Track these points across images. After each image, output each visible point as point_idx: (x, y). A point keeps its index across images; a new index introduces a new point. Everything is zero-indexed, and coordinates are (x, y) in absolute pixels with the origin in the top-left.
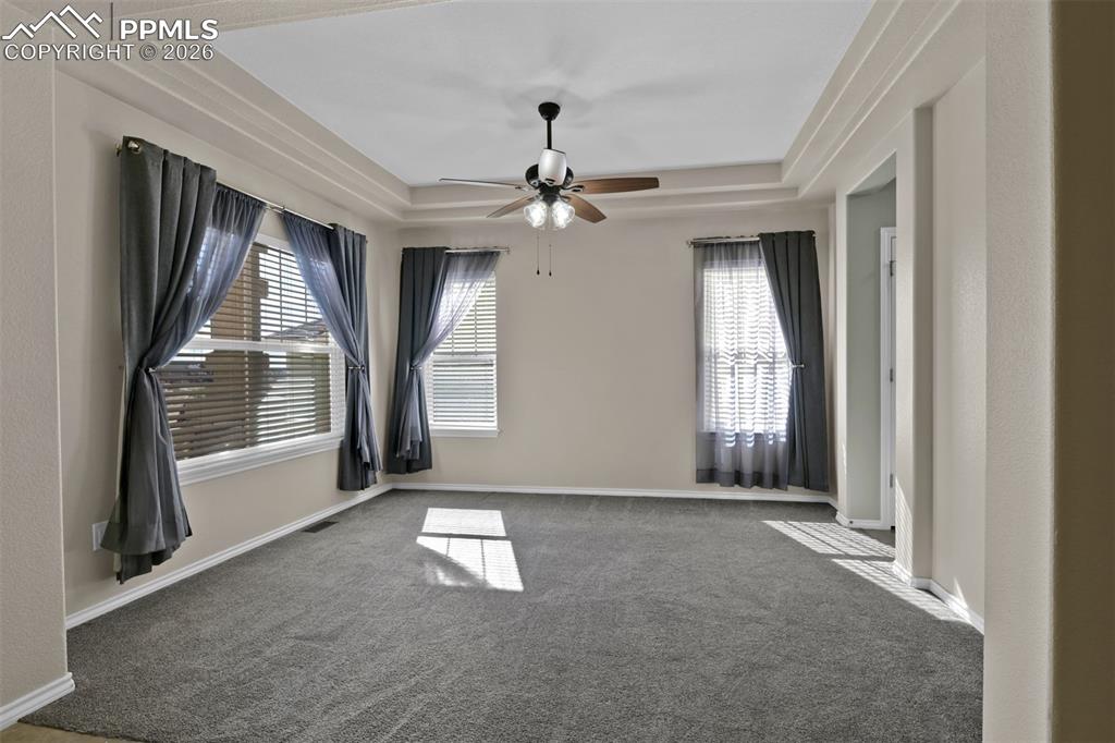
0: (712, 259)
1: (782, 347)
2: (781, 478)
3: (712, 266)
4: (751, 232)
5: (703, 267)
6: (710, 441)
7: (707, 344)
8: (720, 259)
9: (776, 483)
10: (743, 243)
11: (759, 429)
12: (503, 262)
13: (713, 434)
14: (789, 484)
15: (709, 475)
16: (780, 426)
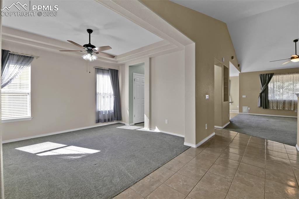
0: (99, 72)
1: (112, 93)
2: (113, 119)
3: (99, 73)
4: (107, 67)
5: (97, 73)
6: (98, 113)
7: (97, 91)
8: (101, 72)
9: (112, 120)
10: (105, 70)
11: (109, 109)
12: (34, 61)
13: (99, 112)
14: (114, 120)
15: (98, 121)
16: (112, 109)
